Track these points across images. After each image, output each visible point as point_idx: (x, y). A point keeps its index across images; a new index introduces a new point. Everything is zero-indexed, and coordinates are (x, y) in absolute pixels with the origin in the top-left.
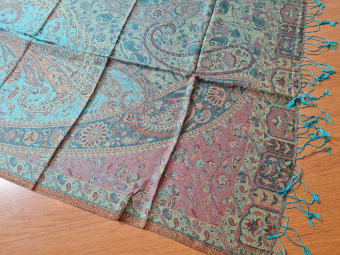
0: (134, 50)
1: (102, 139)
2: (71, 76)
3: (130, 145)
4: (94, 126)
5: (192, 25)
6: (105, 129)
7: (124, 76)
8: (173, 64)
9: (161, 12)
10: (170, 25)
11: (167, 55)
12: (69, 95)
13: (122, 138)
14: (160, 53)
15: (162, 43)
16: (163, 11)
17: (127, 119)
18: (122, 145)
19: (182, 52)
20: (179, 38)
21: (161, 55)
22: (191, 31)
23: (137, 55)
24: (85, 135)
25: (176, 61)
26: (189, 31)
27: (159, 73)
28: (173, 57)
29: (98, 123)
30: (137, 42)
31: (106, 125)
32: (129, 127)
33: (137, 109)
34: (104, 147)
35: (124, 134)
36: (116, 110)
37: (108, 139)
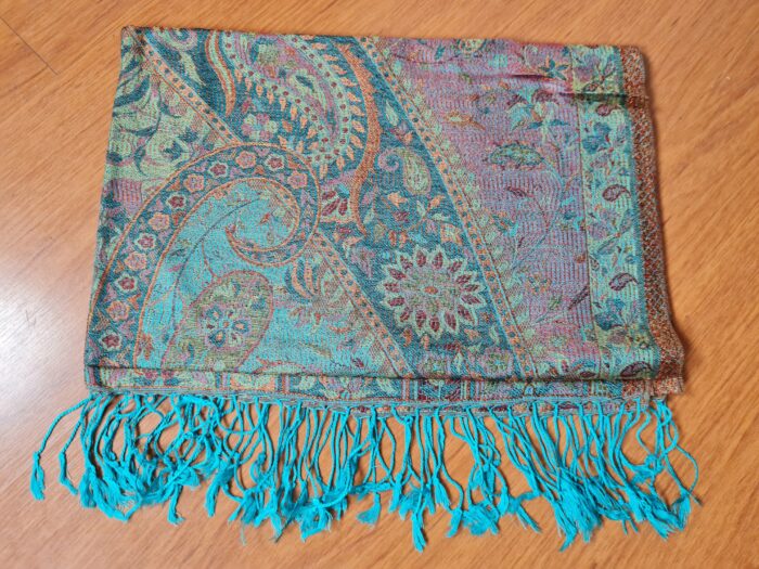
1: (438, 257)
3: (431, 166)
4: (399, 310)
6: (398, 266)
17: (343, 212)
18: (439, 187)
24: (442, 321)
31: (385, 268)
32: (369, 197)
33: (296, 193)
34: (463, 238)
35: (395, 198)
36: (318, 260)
37: (434, 241)
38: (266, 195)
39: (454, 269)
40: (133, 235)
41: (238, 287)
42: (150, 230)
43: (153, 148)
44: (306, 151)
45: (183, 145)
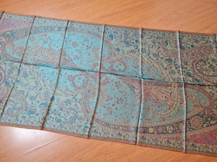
0: (192, 77)
1: (201, 124)
2: (170, 95)
3: (214, 125)
4: (194, 118)
5: (212, 59)
6: (200, 119)
7: (195, 91)
8: (213, 81)
9: (194, 53)
10: (202, 60)
11: (208, 77)
12: (174, 105)
13: (210, 121)
14: (205, 76)
15: (203, 71)
16: (195, 53)
17: (207, 112)
18: (211, 125)
19: (215, 74)
20: (209, 67)
21: (206, 77)
22: (213, 62)
23: (195, 79)
24: (193, 123)
25: (214, 79)
26: (212, 63)
27: (210, 87)
28: (211, 78)
29: (195, 116)
30: (191, 72)
31: (200, 117)
32: (209, 116)
33: (209, 107)
34: (204, 127)
35: (209, 119)
36: (200, 109)
37: (204, 123)
38: (208, 103)
39: (200, 125)
40: (199, 88)
41: (195, 99)
42: (200, 89)
43: (211, 90)
44: (215, 108)
45: (212, 93)
